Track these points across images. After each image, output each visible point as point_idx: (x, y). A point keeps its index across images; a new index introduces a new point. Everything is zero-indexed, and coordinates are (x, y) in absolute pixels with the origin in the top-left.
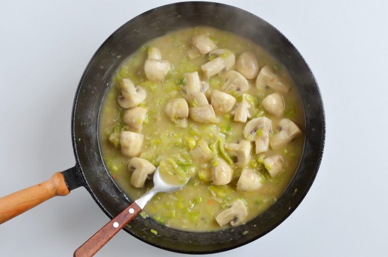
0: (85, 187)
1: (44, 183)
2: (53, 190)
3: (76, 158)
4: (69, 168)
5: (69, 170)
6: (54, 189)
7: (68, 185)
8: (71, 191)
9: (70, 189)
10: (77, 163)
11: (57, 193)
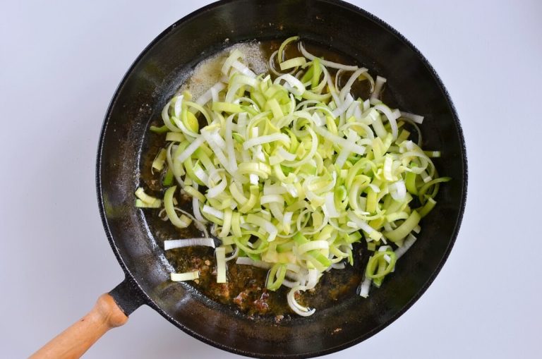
0: (147, 304)
1: (88, 314)
2: (104, 322)
3: (123, 267)
4: (117, 285)
5: (117, 287)
6: (106, 319)
7: (124, 309)
8: (129, 316)
9: (127, 314)
10: (127, 275)
11: (111, 324)
